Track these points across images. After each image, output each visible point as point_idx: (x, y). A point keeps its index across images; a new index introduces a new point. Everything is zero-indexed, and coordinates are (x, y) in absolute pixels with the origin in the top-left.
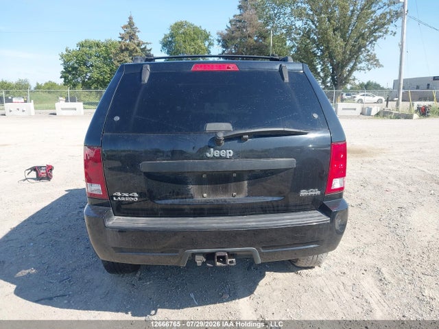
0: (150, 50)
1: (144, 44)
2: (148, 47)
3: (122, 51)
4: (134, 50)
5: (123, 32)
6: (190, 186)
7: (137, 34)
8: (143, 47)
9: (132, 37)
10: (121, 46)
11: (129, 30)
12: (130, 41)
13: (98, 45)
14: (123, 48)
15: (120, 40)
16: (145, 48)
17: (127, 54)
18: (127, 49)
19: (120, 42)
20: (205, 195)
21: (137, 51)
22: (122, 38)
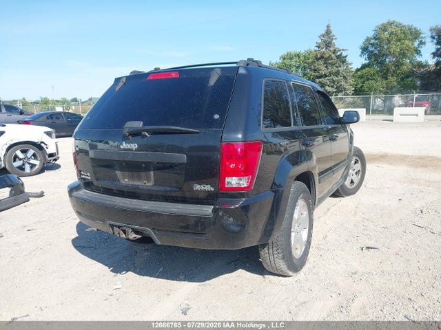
0: (346, 57)
1: (340, 50)
2: (344, 54)
3: (318, 59)
4: (330, 58)
5: (320, 41)
6: (117, 172)
7: (334, 41)
8: (339, 53)
9: (328, 44)
10: (317, 55)
11: (325, 39)
12: (327, 49)
13: (298, 56)
14: (319, 56)
15: (317, 49)
16: (341, 55)
17: (321, 62)
18: (322, 57)
19: (316, 51)
20: (126, 180)
21: (332, 59)
22: (319, 47)
